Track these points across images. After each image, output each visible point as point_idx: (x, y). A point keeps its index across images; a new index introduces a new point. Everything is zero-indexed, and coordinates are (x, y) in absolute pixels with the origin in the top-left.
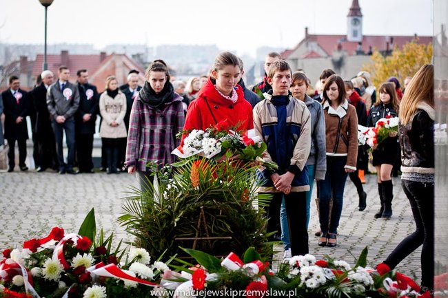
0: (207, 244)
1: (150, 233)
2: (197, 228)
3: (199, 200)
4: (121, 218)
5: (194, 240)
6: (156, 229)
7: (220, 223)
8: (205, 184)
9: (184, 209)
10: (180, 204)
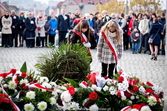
0: (69, 75)
1: (47, 71)
2: (65, 69)
3: (66, 58)
4: (35, 65)
5: (64, 74)
6: (49, 69)
7: (74, 67)
8: (69, 52)
9: (61, 62)
10: (59, 60)
